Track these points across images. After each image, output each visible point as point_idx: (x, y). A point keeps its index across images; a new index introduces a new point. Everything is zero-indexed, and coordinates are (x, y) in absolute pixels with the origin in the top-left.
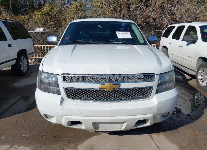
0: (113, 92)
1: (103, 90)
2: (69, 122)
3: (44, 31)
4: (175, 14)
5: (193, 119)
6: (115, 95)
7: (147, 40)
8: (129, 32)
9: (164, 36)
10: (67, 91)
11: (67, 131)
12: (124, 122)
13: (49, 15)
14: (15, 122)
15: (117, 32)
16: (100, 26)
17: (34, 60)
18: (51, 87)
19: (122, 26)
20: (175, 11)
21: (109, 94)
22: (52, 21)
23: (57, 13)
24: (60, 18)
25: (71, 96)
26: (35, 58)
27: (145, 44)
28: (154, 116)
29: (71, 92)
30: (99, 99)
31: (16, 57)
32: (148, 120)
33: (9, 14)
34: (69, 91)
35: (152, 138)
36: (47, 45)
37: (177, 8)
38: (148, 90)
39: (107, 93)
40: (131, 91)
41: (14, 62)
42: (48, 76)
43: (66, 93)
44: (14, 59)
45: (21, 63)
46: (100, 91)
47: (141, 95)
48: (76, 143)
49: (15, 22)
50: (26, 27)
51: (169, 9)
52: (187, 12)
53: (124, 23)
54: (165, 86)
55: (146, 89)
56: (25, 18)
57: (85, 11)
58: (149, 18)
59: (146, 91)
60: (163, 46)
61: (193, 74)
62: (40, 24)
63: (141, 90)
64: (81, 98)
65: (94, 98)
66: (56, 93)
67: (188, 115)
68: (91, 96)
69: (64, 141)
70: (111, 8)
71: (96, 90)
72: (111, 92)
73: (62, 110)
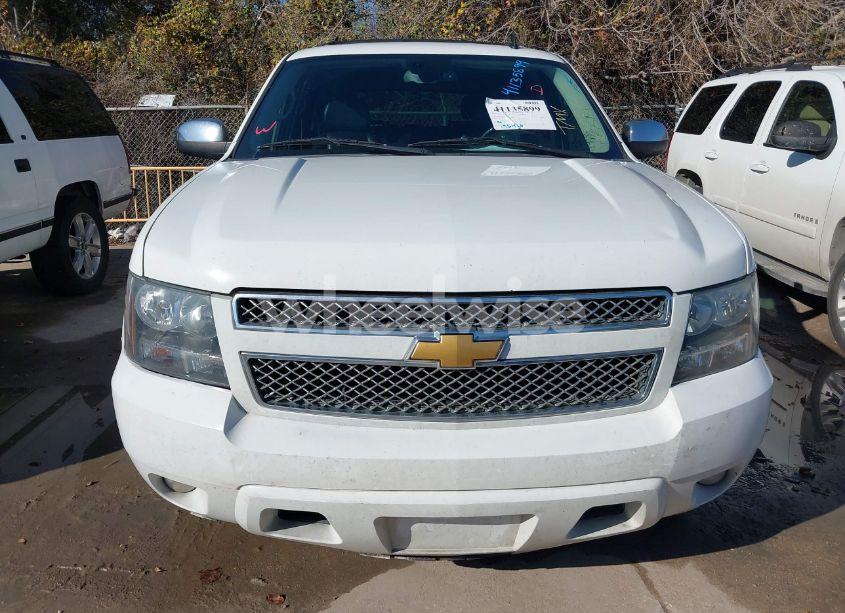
0: (473, 374)
1: (426, 369)
2: (265, 513)
3: (175, 107)
4: (731, 35)
5: (827, 491)
6: (481, 390)
7: (621, 140)
8: (541, 104)
9: (684, 129)
10: (256, 369)
11: (260, 549)
12: (524, 518)
13: (197, 38)
14: (34, 502)
15: (491, 100)
16: (412, 77)
17: (133, 227)
18: (185, 353)
19: (513, 77)
20: (731, 23)
21: (456, 385)
22: (210, 67)
23: (230, 31)
24: (245, 51)
25: (275, 394)
26: (136, 220)
27: (614, 154)
28: (665, 489)
29: (275, 376)
30: (405, 409)
31: (50, 214)
32: (636, 505)
33: (31, 35)
34: (266, 370)
35: (649, 585)
36: (187, 165)
37: (742, 9)
38: (638, 366)
39: (447, 380)
40: (557, 371)
41: (42, 237)
42: (171, 300)
43: (252, 380)
44: (45, 224)
45: (72, 242)
46: (413, 369)
47: (605, 389)
48: (303, 605)
49: (47, 64)
50: (99, 89)
51: (707, 13)
52: (784, 25)
53: (518, 64)
54: (714, 349)
55: (631, 360)
56: (96, 51)
57: (347, 24)
58: (622, 49)
59: (630, 371)
60: (681, 172)
61: (813, 290)
62: (159, 79)
63: (606, 368)
64: (324, 403)
65: (386, 405)
66: (209, 377)
67: (804, 473)
68: (370, 395)
69: (249, 597)
70: (460, 11)
71: (395, 369)
72: (463, 375)
73: (233, 461)
